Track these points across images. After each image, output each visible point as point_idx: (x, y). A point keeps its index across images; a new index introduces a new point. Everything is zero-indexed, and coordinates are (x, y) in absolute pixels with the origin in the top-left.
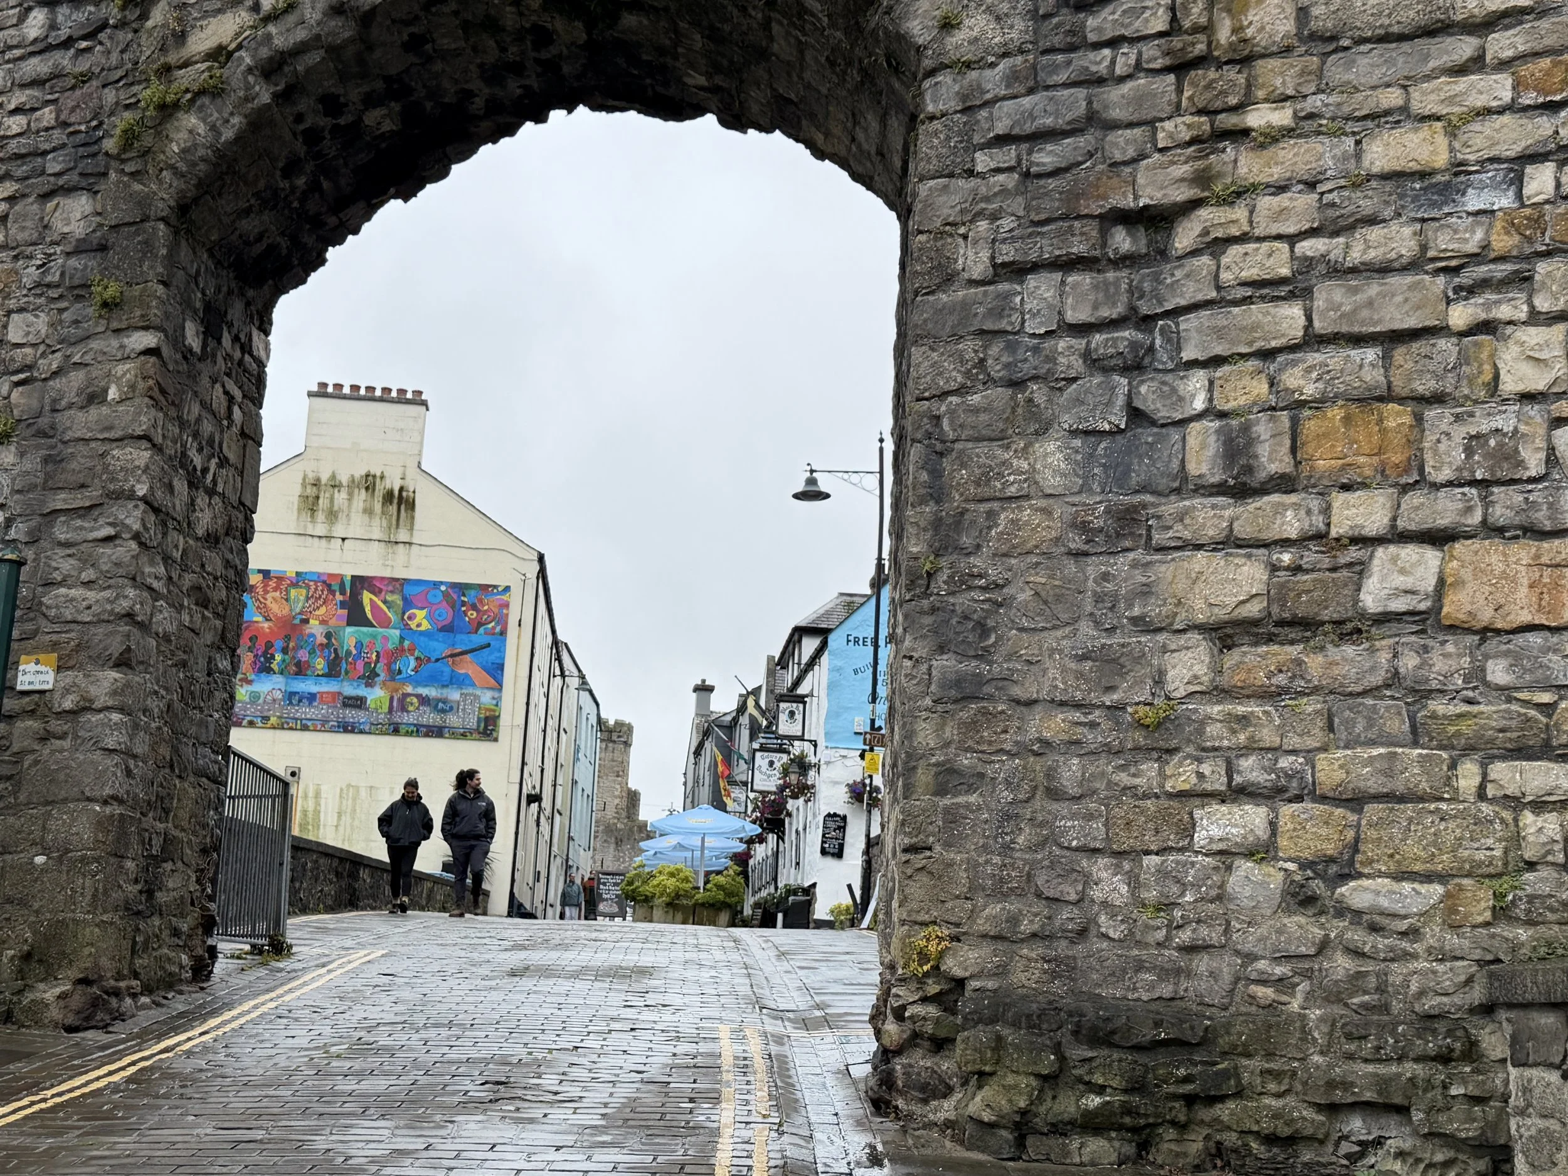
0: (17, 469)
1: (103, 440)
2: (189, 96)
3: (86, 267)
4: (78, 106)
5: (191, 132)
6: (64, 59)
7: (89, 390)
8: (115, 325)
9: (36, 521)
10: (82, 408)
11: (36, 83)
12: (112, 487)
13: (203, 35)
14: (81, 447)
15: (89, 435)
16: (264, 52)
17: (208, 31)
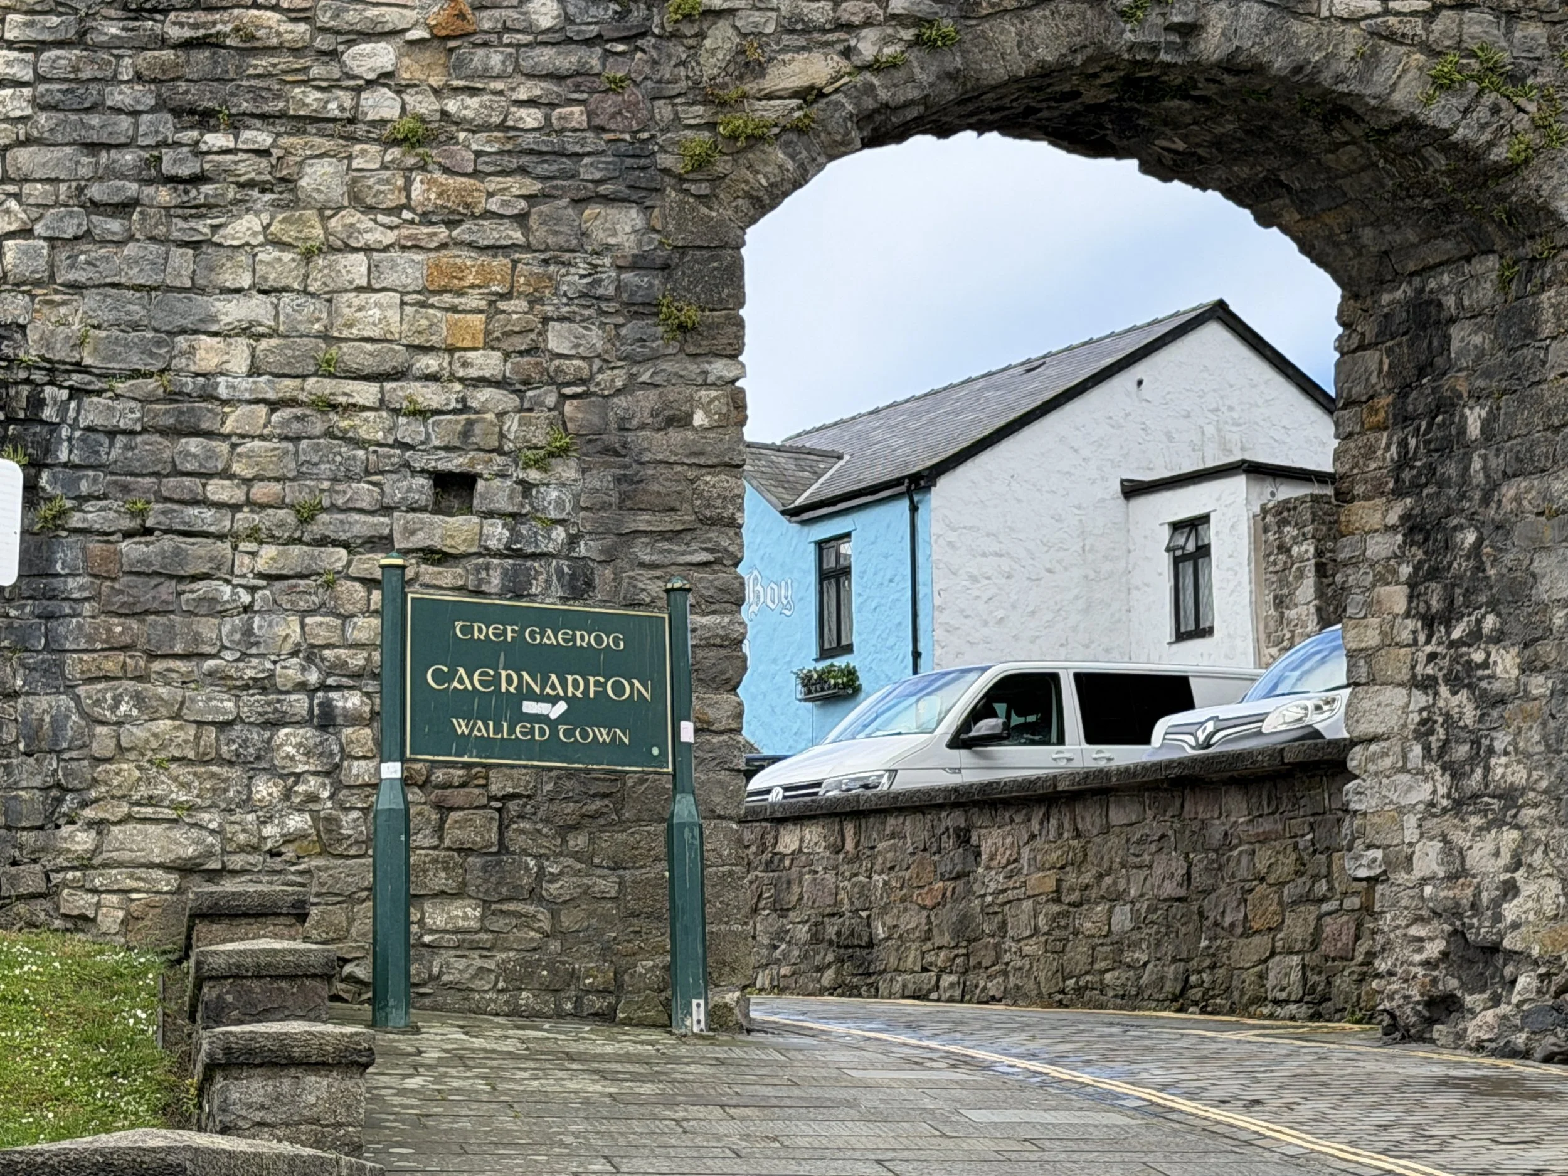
0: (579, 486)
1: (689, 465)
2: (776, 130)
3: (651, 285)
4: (620, 113)
5: (780, 167)
6: (593, 59)
7: (667, 413)
8: (691, 349)
9: (609, 541)
10: (659, 430)
11: (557, 77)
12: (708, 513)
13: (783, 69)
14: (661, 469)
15: (673, 459)
16: (869, 103)
17: (795, 67)
